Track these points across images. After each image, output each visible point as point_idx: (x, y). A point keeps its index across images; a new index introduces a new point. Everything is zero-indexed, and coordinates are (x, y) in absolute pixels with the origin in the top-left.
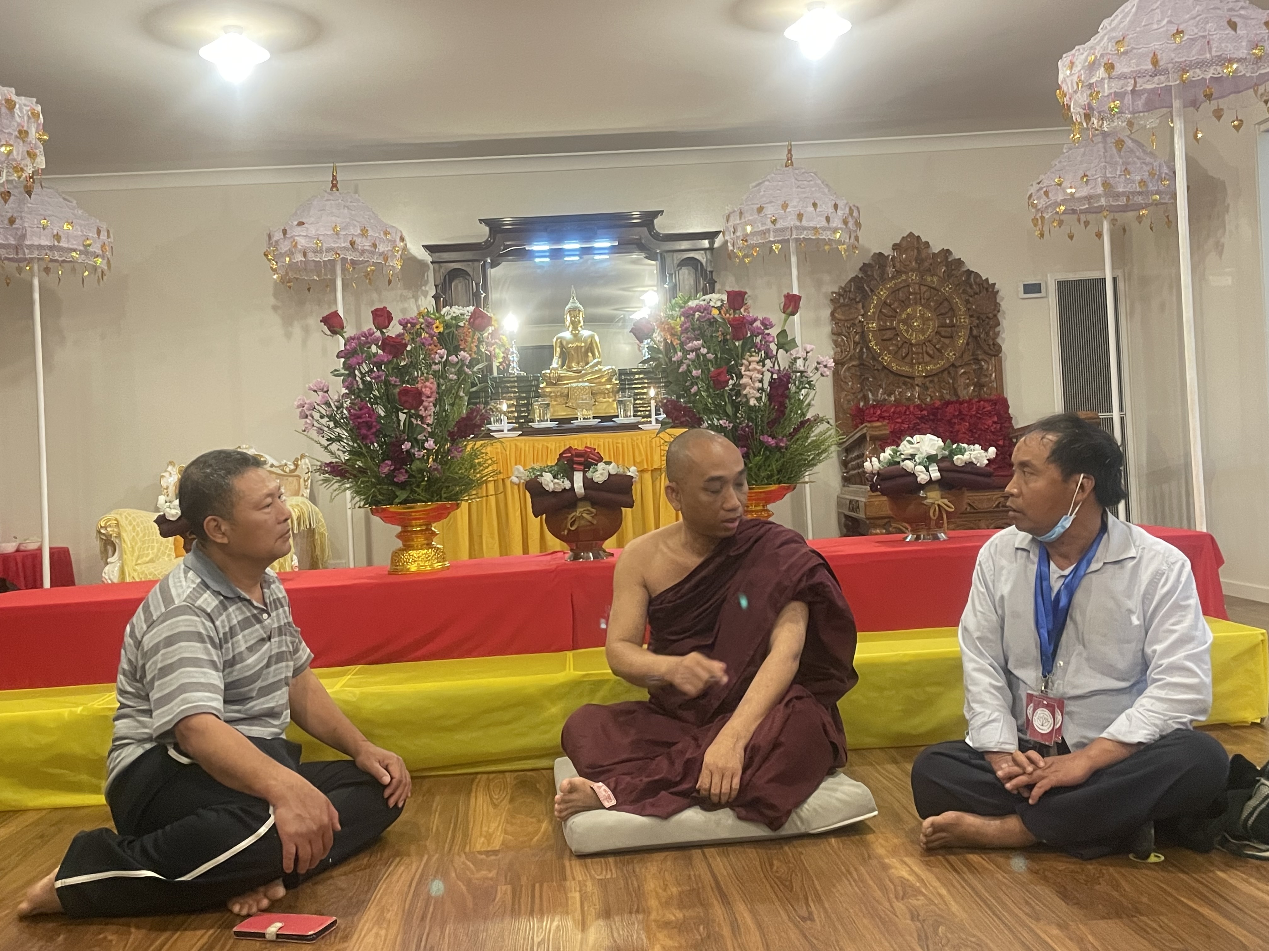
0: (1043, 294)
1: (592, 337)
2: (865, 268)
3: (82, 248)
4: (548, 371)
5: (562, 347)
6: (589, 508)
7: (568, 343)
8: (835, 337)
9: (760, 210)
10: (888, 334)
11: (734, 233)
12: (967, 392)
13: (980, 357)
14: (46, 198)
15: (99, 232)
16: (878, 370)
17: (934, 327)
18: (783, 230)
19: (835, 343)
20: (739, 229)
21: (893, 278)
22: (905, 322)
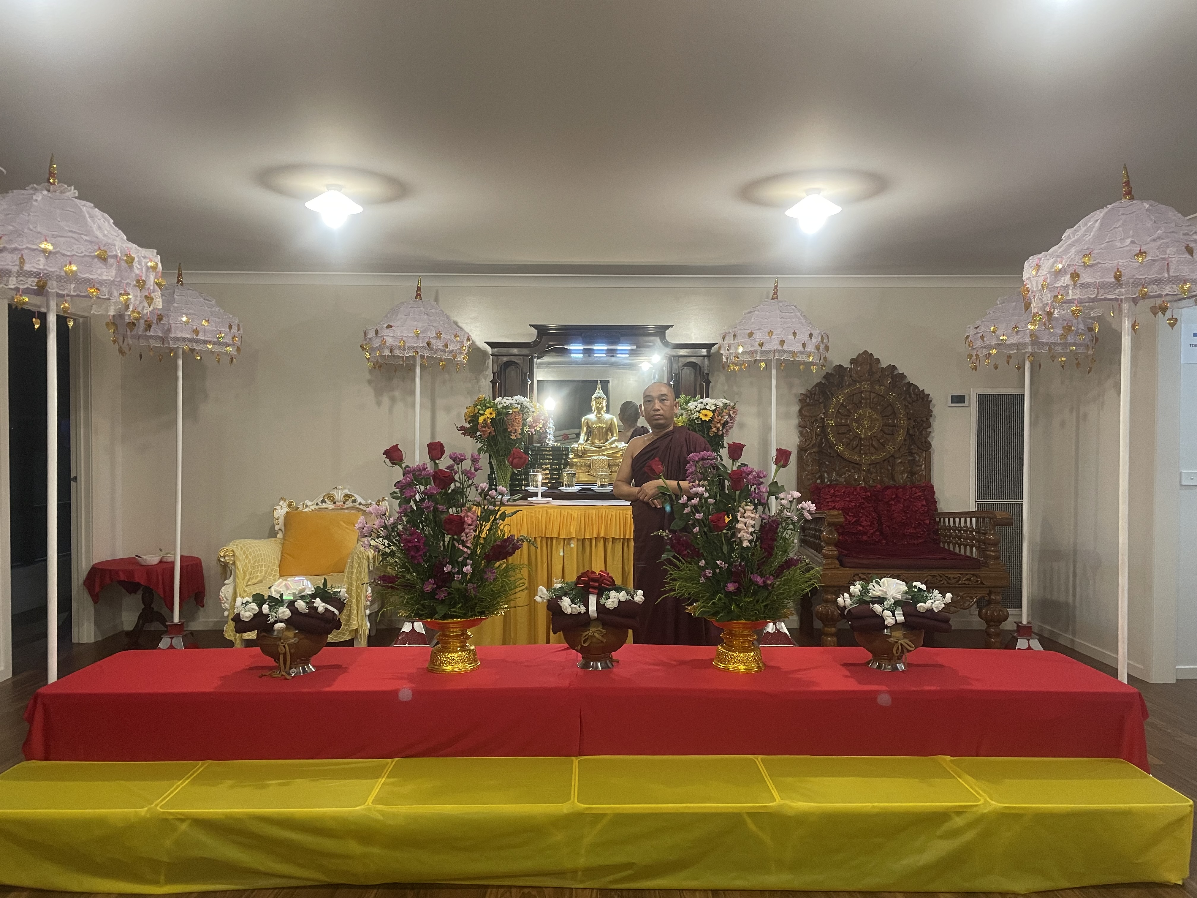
0: (967, 404)
1: (612, 420)
2: (827, 376)
3: (215, 340)
4: (576, 445)
5: (588, 427)
6: (600, 628)
7: (593, 423)
8: (801, 429)
9: (751, 335)
10: (843, 430)
11: (728, 350)
12: (902, 478)
13: (914, 451)
14: (190, 299)
15: (230, 327)
16: (833, 457)
17: (879, 426)
18: (768, 352)
19: (801, 433)
20: (733, 347)
21: (849, 385)
22: (856, 421)
